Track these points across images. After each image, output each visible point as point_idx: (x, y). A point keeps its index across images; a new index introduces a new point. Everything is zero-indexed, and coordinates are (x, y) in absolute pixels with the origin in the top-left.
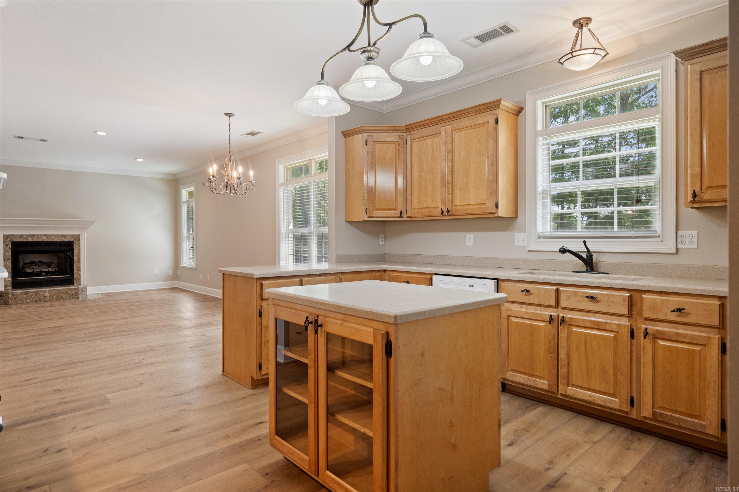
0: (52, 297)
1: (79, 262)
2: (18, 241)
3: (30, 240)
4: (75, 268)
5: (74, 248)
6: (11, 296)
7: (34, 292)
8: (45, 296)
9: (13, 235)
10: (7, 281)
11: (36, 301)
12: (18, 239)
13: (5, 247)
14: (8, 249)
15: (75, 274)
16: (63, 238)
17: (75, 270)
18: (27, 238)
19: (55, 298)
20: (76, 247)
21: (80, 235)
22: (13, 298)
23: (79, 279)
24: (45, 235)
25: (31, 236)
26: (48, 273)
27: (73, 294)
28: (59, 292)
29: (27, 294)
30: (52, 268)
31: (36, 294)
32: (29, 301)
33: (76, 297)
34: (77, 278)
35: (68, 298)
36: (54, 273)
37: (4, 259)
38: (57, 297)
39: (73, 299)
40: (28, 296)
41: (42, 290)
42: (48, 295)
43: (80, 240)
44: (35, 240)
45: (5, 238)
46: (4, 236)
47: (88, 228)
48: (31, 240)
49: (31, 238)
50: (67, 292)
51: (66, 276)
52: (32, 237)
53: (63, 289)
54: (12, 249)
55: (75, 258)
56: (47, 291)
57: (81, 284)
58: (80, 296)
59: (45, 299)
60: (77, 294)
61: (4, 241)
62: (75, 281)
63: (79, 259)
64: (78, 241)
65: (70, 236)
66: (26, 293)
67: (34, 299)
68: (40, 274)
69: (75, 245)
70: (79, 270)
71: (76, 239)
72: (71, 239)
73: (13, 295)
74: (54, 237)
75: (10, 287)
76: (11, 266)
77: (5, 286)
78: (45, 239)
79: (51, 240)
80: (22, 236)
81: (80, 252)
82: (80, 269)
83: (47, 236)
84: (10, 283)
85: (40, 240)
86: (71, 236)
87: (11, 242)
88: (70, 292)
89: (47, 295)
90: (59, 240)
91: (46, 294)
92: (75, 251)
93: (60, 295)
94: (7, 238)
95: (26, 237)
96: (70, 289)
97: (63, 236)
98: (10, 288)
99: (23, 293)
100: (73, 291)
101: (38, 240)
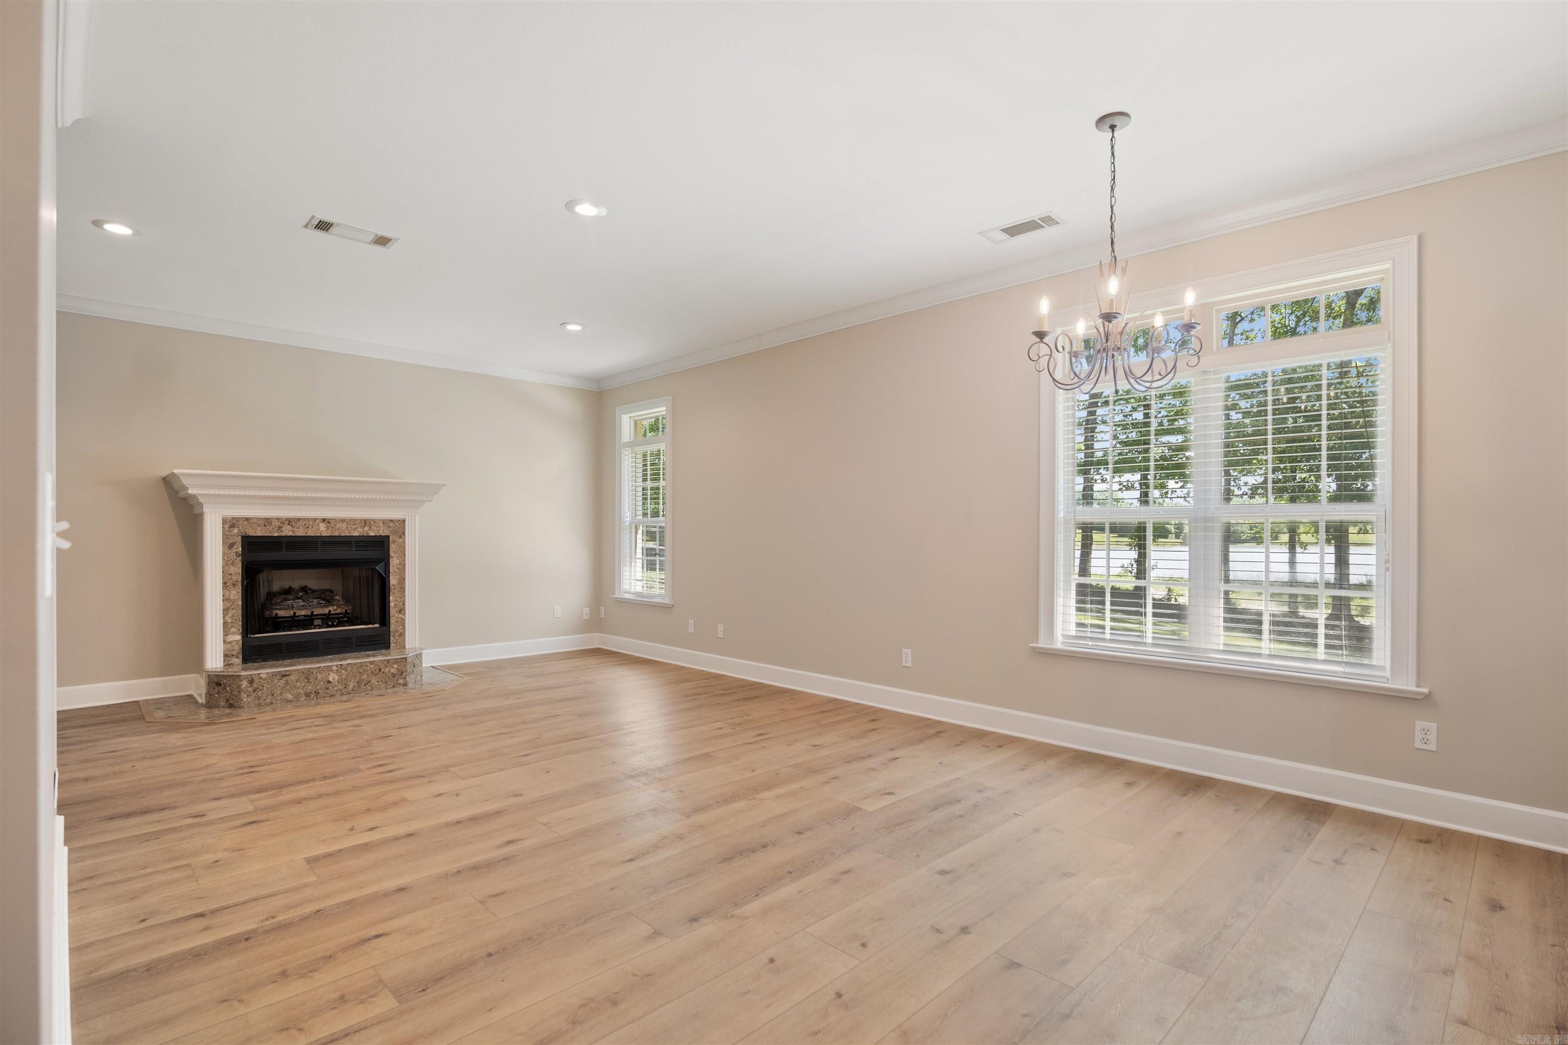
0: (344, 682)
1: (402, 590)
2: (259, 534)
3: (287, 531)
4: (392, 604)
5: (392, 554)
6: (245, 684)
7: (302, 672)
8: (329, 682)
9: (247, 519)
10: (230, 643)
11: (308, 695)
12: (259, 528)
13: (227, 551)
14: (233, 556)
15: (392, 621)
16: (366, 528)
17: (393, 612)
18: (280, 527)
19: (351, 685)
20: (395, 552)
21: (404, 521)
22: (250, 689)
23: (402, 635)
24: (324, 520)
25: (289, 521)
26: (327, 620)
27: (394, 675)
28: (361, 670)
29: (285, 678)
30: (338, 606)
31: (308, 679)
32: (290, 697)
33: (401, 681)
34: (396, 631)
35: (383, 686)
36: (341, 620)
37: (225, 583)
38: (358, 682)
39: (394, 687)
40: (287, 683)
41: (323, 665)
42: (337, 678)
43: (404, 533)
44: (300, 532)
45: (227, 526)
46: (225, 521)
47: (424, 502)
48: (290, 534)
49: (289, 527)
50: (380, 670)
51: (371, 626)
52: (293, 523)
53: (371, 662)
54: (243, 555)
55: (393, 580)
56: (334, 668)
57: (407, 647)
58: (410, 679)
59: (327, 689)
60: (404, 674)
61: (224, 534)
62: (392, 638)
63: (402, 581)
64: (400, 537)
65: (381, 525)
66: (284, 676)
67: (301, 691)
69: (393, 547)
70: (402, 611)
71: (395, 532)
72: (383, 532)
73: (251, 682)
74: (344, 525)
75: (237, 657)
76: (240, 603)
77: (226, 656)
78: (323, 530)
79: (337, 534)
80: (268, 521)
81: (405, 564)
82: (404, 608)
83: (329, 522)
84: (238, 648)
85: (311, 533)
86: (384, 522)
87: (242, 537)
88: (387, 670)
89: (334, 679)
90: (356, 534)
91: (333, 677)
92: (394, 562)
93: (365, 677)
94: (233, 526)
95: (277, 524)
96: (388, 661)
97: (366, 522)
98: (238, 661)
99: (274, 674)
100: (395, 666)
101: (306, 533)
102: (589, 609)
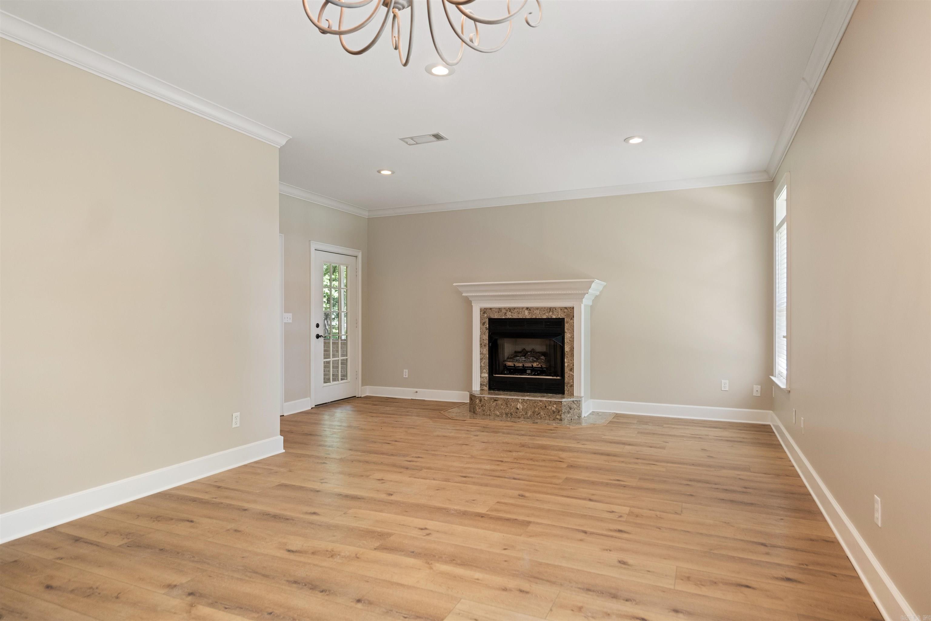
0: (525, 410)
1: (572, 355)
2: (496, 317)
3: (509, 316)
4: (566, 365)
5: (566, 330)
6: (478, 401)
7: (504, 400)
8: (517, 409)
9: (491, 309)
10: (483, 378)
11: (507, 414)
12: (496, 314)
13: (482, 326)
14: (484, 329)
15: (566, 376)
16: (551, 313)
17: (567, 370)
18: (506, 313)
19: (529, 413)
20: (568, 329)
21: (573, 308)
22: (480, 405)
23: (572, 386)
24: (527, 308)
25: (510, 309)
26: (534, 371)
27: (554, 412)
28: (535, 405)
29: (496, 402)
30: (540, 363)
31: (507, 404)
32: (498, 413)
33: (558, 417)
34: (568, 383)
35: (547, 418)
36: (541, 371)
37: (481, 344)
38: (533, 412)
39: (554, 420)
40: (497, 405)
41: (513, 398)
42: (521, 407)
43: (573, 317)
44: (515, 316)
45: (482, 313)
46: (481, 310)
47: (585, 294)
48: (510, 317)
49: (510, 313)
50: (546, 407)
51: (555, 378)
52: (512, 311)
53: (541, 401)
54: (490, 329)
55: (567, 349)
56: (520, 401)
57: (575, 395)
58: (566, 417)
59: (517, 413)
60: (560, 412)
61: (480, 317)
62: (566, 387)
63: (572, 349)
64: (571, 319)
65: (559, 311)
66: (495, 400)
67: (503, 411)
68: (523, 371)
69: (566, 326)
70: (572, 370)
71: (568, 316)
72: (561, 315)
73: (481, 401)
74: (538, 312)
75: (486, 386)
76: (488, 356)
77: (481, 384)
78: (527, 315)
79: (534, 317)
80: (500, 309)
81: (573, 338)
82: (573, 368)
83: (530, 310)
84: (486, 381)
85: (521, 317)
86: (562, 309)
87: (489, 319)
88: (550, 408)
89: (520, 408)
90: (545, 317)
91: (519, 406)
92: (567, 336)
93: (537, 409)
94: (484, 313)
95: (504, 311)
96: (551, 402)
97: (550, 309)
98: (486, 388)
99: (491, 398)
100: (555, 406)
101: (518, 317)
102: (759, 387)
